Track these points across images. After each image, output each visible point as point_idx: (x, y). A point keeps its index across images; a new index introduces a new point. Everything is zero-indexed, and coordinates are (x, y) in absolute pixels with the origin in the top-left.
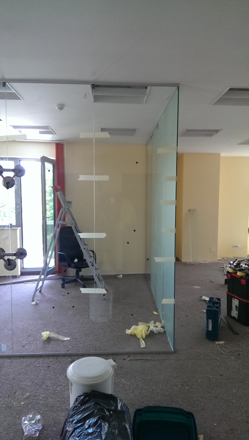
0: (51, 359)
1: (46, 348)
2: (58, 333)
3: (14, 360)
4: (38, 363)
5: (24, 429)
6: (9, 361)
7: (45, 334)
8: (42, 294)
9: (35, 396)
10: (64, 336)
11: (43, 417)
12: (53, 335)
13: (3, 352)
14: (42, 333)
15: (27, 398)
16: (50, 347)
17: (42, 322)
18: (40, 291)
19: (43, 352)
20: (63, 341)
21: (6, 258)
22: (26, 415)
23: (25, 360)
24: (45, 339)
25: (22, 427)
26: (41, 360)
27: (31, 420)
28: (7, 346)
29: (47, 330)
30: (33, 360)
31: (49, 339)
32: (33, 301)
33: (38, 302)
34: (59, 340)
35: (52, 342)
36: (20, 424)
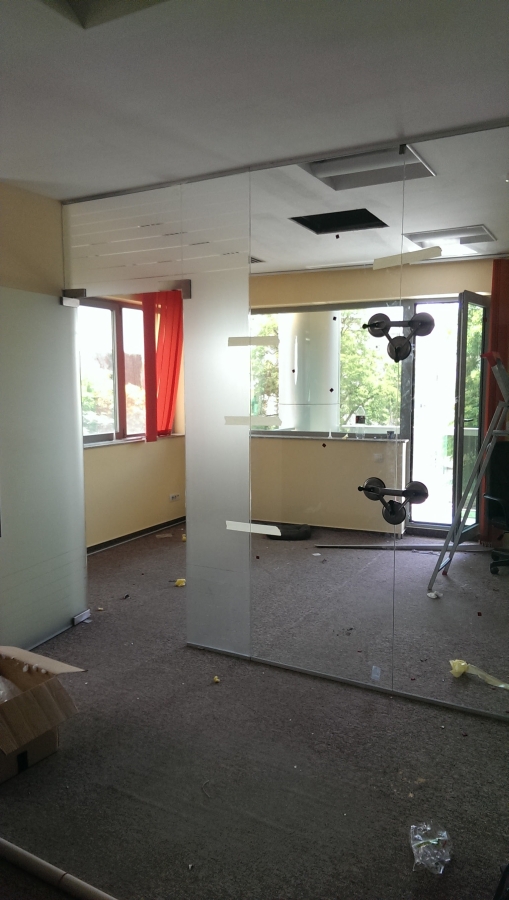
0: (469, 721)
1: (459, 696)
2: (484, 668)
3: (393, 702)
4: (443, 722)
5: (415, 851)
6: (384, 701)
7: (458, 665)
8: (448, 579)
9: (436, 789)
10: (499, 678)
11: (452, 837)
12: (474, 671)
13: (373, 682)
14: (452, 662)
15: (420, 787)
16: (467, 695)
17: (449, 638)
18: (445, 573)
19: (453, 701)
20: (496, 689)
21: (387, 498)
22: (418, 822)
23: (417, 708)
24: (457, 676)
25: (409, 845)
26: (448, 717)
27: (428, 835)
28: (383, 671)
29: (460, 658)
30: (432, 712)
31: (465, 678)
32: (430, 590)
33: (441, 595)
34: (487, 685)
35: (471, 686)
36: (407, 836)
